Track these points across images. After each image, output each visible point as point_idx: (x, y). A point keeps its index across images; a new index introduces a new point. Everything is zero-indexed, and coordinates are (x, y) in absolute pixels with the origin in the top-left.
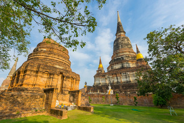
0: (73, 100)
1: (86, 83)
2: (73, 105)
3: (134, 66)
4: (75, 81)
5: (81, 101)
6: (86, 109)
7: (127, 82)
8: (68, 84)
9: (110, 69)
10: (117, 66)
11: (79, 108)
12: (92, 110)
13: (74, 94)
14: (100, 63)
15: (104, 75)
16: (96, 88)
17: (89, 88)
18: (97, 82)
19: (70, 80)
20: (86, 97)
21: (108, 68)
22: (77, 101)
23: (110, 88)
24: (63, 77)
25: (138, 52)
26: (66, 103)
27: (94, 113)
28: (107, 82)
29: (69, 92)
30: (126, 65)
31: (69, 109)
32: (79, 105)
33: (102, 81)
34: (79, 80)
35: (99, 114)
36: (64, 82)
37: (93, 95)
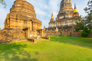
0: (39, 34)
1: (45, 27)
2: (39, 36)
3: (71, 17)
4: (39, 25)
5: (43, 35)
6: (46, 38)
7: (66, 25)
8: (36, 26)
9: (57, 19)
10: (61, 17)
11: (43, 38)
12: (49, 39)
13: (39, 31)
14: (52, 16)
15: (54, 23)
16: (50, 29)
17: (46, 29)
18: (50, 26)
19: (37, 24)
20: (45, 33)
21: (56, 19)
22: (41, 34)
23: (57, 28)
24: (32, 22)
25: (75, 8)
26: (36, 36)
27: (51, 40)
28: (56, 26)
29: (37, 30)
30: (66, 17)
31: (38, 38)
32: (43, 36)
33: (53, 25)
34: (41, 24)
35: (53, 40)
36: (33, 25)
37: (48, 32)
